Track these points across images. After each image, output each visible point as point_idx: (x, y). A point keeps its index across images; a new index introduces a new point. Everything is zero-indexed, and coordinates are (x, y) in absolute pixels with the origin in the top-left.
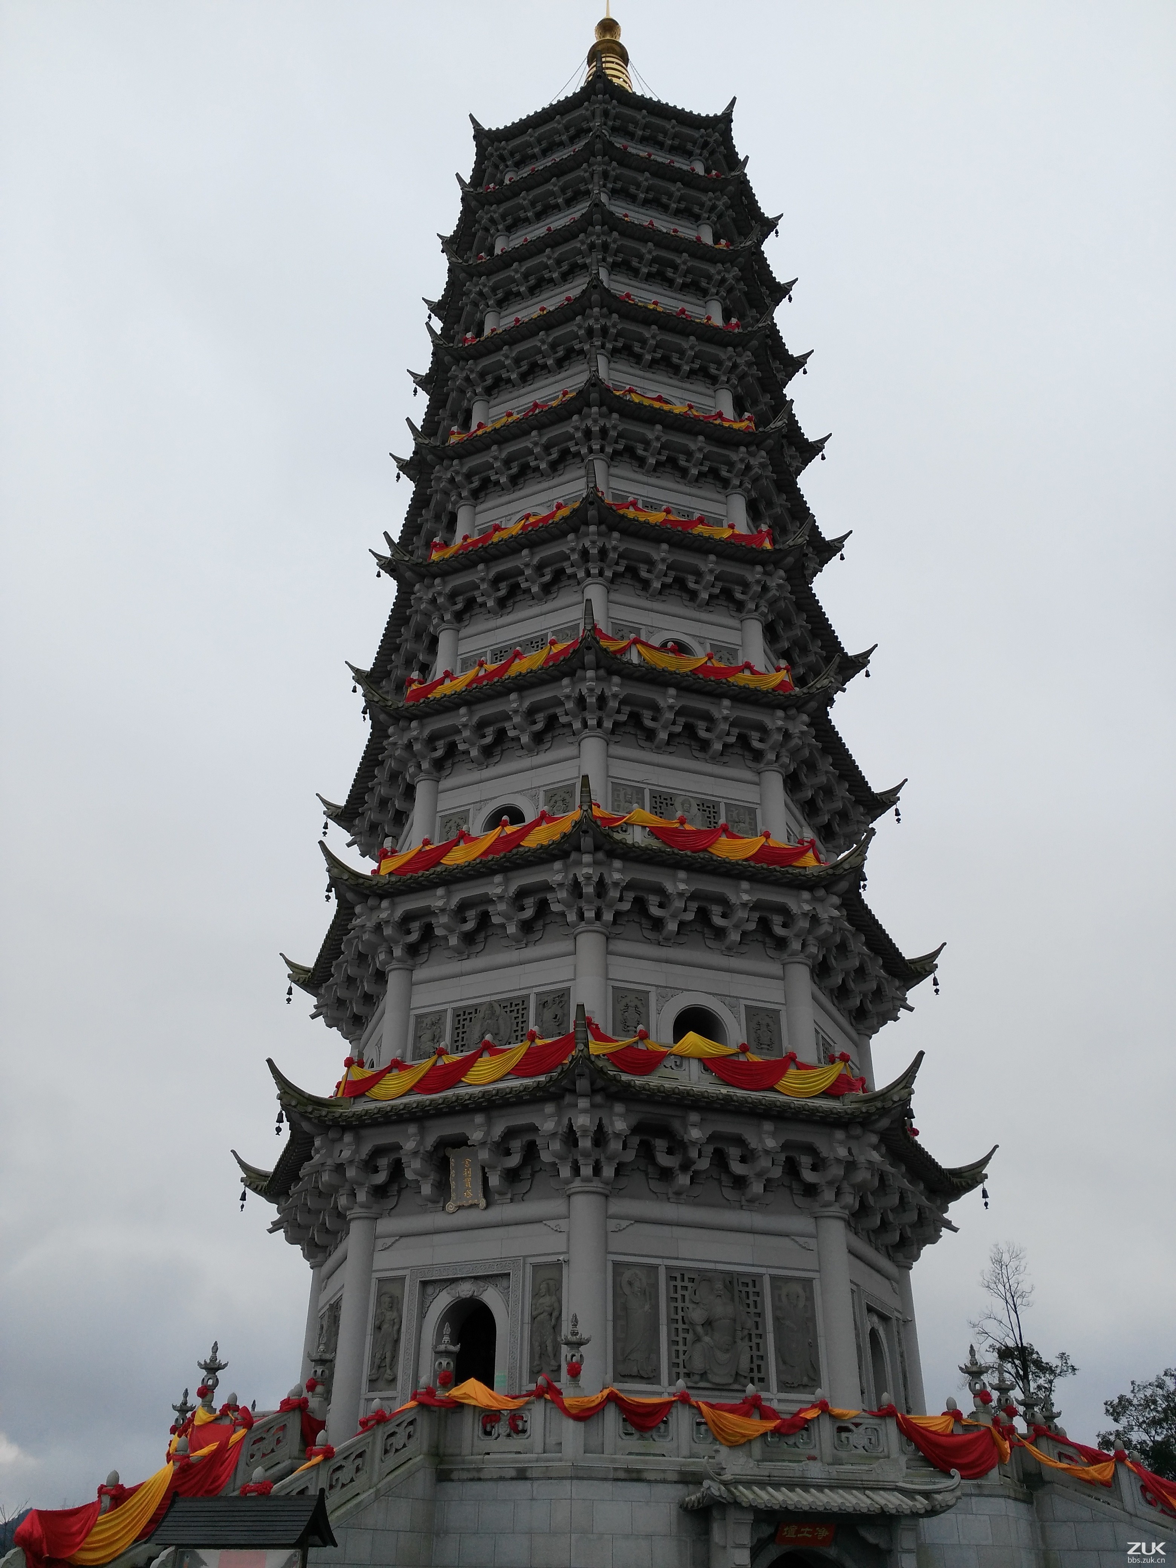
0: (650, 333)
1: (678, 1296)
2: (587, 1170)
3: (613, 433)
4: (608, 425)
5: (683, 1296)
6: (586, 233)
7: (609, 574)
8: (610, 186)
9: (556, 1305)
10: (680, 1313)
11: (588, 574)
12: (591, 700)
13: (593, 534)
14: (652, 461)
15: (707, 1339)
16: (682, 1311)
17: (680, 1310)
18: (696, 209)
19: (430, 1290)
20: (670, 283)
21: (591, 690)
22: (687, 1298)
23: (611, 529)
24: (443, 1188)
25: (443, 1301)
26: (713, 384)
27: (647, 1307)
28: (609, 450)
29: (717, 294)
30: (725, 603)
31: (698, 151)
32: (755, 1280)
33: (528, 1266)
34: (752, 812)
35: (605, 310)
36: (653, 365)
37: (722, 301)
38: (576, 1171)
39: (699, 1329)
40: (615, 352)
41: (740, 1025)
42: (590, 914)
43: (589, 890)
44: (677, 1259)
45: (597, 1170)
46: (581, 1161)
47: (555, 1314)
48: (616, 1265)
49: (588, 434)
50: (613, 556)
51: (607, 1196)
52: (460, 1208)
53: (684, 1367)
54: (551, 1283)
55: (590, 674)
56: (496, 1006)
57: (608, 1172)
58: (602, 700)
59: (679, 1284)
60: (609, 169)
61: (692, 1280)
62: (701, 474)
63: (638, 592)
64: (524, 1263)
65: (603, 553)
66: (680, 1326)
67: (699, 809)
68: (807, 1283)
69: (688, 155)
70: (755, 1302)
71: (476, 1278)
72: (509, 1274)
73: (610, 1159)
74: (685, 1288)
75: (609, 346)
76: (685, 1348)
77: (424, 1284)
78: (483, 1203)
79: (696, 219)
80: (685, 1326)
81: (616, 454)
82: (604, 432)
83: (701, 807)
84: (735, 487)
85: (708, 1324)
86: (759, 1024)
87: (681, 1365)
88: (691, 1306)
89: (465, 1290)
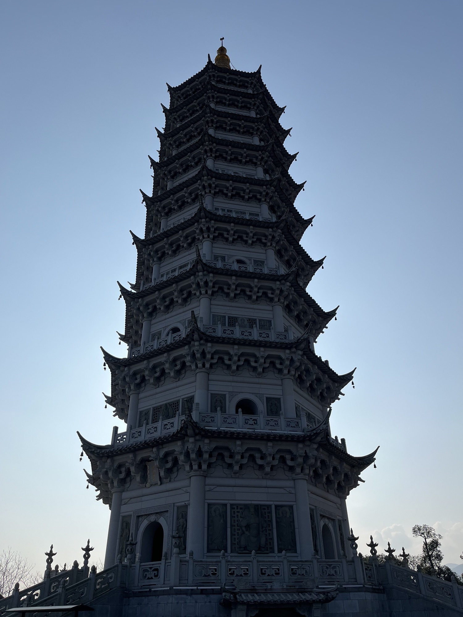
0: (228, 149)
1: (236, 515)
2: (195, 467)
3: (213, 186)
4: (211, 183)
5: (238, 515)
6: (205, 117)
7: (211, 236)
8: (215, 100)
9: (185, 522)
10: (236, 523)
11: (204, 238)
12: (202, 283)
13: (204, 222)
14: (230, 194)
15: (247, 533)
16: (237, 521)
17: (236, 521)
18: (249, 106)
19: (140, 519)
20: (239, 132)
21: (201, 279)
22: (239, 516)
23: (211, 219)
24: (144, 478)
25: (145, 523)
26: (255, 166)
27: (222, 521)
28: (213, 192)
29: (257, 134)
30: (259, 244)
31: (250, 86)
32: (269, 507)
33: (175, 507)
34: (270, 322)
35: (210, 142)
36: (231, 161)
37: (259, 137)
38: (191, 466)
39: (244, 529)
40: (216, 157)
41: (263, 405)
42: (200, 365)
43: (198, 355)
44: (235, 500)
45: (200, 467)
46: (193, 463)
47: (184, 526)
48: (209, 505)
49: (204, 187)
50: (212, 229)
51: (205, 477)
52: (151, 485)
53: (238, 545)
54: (183, 513)
55: (201, 274)
56: (168, 405)
57: (204, 467)
58: (206, 283)
59: (236, 510)
60: (214, 94)
61: (241, 508)
62: (249, 198)
63: (224, 243)
64: (174, 506)
65: (208, 229)
66: (236, 528)
67: (248, 322)
68: (291, 507)
69: (246, 87)
70: (268, 516)
71: (157, 513)
72: (168, 511)
73: (205, 461)
74: (238, 512)
75: (213, 155)
76: (238, 537)
77: (138, 517)
78: (159, 483)
79: (249, 109)
80: (238, 528)
81: (215, 193)
82: (210, 185)
83: (249, 321)
84: (263, 201)
85: (248, 526)
86: (272, 404)
87: (236, 544)
88: (241, 519)
89: (153, 518)
